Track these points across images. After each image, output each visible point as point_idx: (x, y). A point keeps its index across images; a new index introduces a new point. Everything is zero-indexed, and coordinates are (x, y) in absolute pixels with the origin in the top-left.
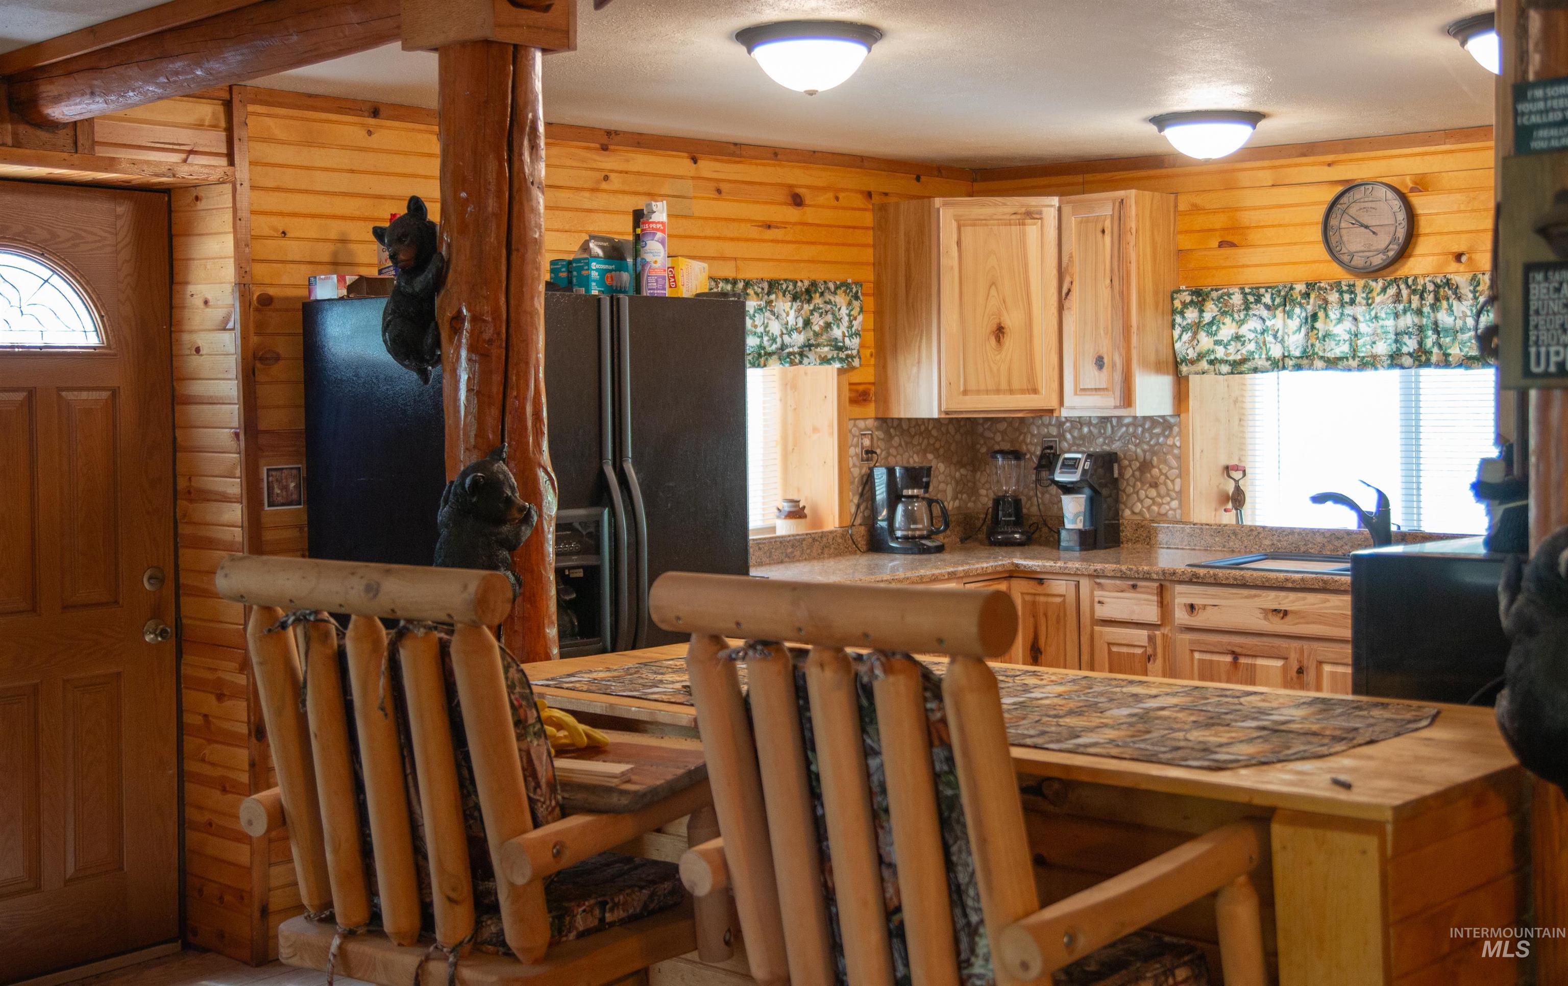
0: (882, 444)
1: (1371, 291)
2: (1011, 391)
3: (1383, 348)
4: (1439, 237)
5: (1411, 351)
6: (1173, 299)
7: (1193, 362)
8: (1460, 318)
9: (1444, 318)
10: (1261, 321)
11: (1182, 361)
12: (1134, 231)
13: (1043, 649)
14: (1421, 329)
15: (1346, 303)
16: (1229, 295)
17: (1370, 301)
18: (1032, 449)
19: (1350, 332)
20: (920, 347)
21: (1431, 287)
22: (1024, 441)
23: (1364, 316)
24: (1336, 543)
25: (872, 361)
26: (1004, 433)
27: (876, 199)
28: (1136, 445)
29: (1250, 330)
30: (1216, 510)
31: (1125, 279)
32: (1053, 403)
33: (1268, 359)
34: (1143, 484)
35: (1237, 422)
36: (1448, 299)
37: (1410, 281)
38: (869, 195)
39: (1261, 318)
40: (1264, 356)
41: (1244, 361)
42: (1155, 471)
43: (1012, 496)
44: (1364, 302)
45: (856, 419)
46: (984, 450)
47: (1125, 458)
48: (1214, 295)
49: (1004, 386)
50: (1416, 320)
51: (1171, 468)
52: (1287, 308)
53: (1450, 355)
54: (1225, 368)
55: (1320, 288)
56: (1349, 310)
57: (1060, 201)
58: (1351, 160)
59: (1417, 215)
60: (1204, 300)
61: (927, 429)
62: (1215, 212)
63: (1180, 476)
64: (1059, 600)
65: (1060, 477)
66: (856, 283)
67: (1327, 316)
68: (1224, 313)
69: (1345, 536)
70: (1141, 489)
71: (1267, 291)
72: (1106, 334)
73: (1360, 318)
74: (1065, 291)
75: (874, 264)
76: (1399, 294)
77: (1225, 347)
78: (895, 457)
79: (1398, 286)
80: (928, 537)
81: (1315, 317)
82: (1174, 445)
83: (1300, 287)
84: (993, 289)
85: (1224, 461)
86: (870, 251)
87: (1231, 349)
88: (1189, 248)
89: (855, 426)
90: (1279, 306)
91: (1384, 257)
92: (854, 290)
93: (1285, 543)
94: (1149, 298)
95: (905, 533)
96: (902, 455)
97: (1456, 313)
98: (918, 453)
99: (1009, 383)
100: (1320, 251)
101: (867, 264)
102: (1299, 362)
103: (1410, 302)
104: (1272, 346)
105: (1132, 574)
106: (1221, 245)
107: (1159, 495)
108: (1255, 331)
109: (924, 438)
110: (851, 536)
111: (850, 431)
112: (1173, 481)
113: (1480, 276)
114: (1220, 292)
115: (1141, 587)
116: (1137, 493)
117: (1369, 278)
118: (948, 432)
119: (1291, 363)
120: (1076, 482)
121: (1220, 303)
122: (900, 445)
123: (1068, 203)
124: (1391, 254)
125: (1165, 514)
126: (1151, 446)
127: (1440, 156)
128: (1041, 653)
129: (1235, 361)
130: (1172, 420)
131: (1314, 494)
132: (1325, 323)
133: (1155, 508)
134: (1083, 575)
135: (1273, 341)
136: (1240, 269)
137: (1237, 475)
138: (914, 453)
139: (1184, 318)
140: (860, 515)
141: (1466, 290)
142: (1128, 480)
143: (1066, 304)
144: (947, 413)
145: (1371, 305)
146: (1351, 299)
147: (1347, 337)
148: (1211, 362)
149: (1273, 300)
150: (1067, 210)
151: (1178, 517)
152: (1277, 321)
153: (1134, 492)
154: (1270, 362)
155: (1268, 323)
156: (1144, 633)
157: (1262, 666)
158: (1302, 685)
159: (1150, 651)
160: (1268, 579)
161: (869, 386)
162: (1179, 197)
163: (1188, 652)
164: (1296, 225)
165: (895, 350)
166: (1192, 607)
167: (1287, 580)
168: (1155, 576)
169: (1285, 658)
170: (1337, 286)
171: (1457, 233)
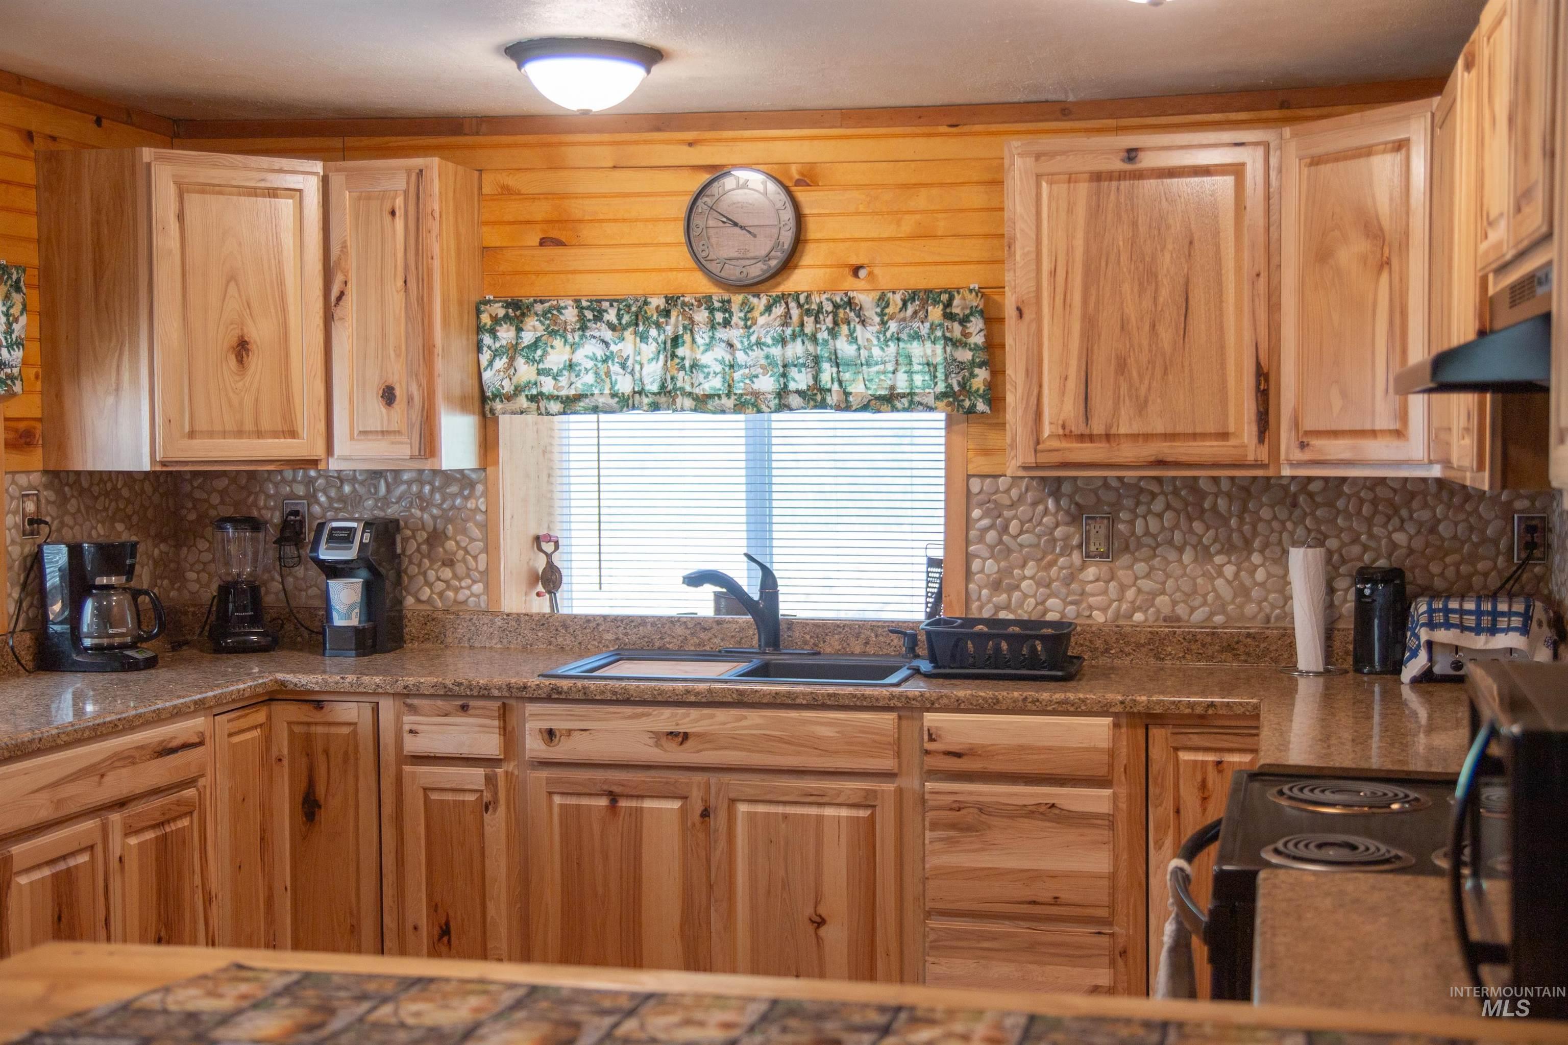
0: (53, 510)
1: (751, 310)
2: (259, 434)
3: (767, 384)
4: (831, 244)
5: (805, 387)
6: (478, 312)
7: (509, 398)
8: (865, 347)
9: (845, 348)
10: (603, 346)
11: (493, 396)
12: (437, 215)
13: (322, 802)
14: (817, 360)
15: (719, 324)
16: (559, 309)
17: (749, 323)
18: (267, 515)
19: (722, 362)
20: (118, 367)
21: (828, 307)
22: (255, 504)
23: (742, 342)
24: (702, 635)
25: (38, 386)
26: (223, 493)
27: (39, 143)
28: (422, 509)
30: (526, 594)
31: (425, 281)
32: (319, 451)
33: (614, 395)
34: (432, 561)
35: (545, 479)
36: (849, 324)
37: (802, 299)
38: (30, 136)
39: (603, 341)
40: (607, 391)
41: (579, 397)
42: (451, 545)
43: (248, 582)
44: (742, 323)
45: (14, 473)
46: (192, 518)
47: (407, 527)
48: (539, 308)
49: (249, 426)
50: (811, 348)
51: (472, 540)
52: (641, 328)
53: (850, 393)
54: (555, 407)
55: (684, 304)
56: (721, 333)
57: (325, 168)
58: (719, 140)
59: (805, 216)
60: (524, 315)
61: (115, 488)
62: (533, 198)
63: (486, 550)
64: (345, 730)
65: (326, 554)
66: (17, 268)
67: (693, 340)
68: (553, 333)
69: (714, 626)
70: (430, 568)
71: (611, 305)
72: (398, 356)
73: (738, 345)
74: (334, 294)
75: (39, 241)
76: (787, 315)
77: (555, 378)
78: (72, 528)
79: (787, 304)
80: (133, 646)
81: (676, 341)
82: (477, 509)
83: (657, 302)
84: (232, 287)
85: (534, 531)
86: (34, 221)
87: (563, 381)
88: (498, 244)
89: (14, 482)
90: (628, 325)
91: (765, 267)
92: (15, 277)
93: (634, 637)
94: (454, 310)
95: (96, 641)
96: (81, 526)
97: (860, 342)
98: (103, 523)
99: (256, 423)
100: (682, 257)
101: (30, 240)
102: (657, 399)
103: (802, 325)
104: (619, 378)
105: (462, 690)
106: (543, 242)
107: (455, 576)
108: (594, 358)
109: (111, 501)
110: (12, 648)
111: (7, 490)
112: (475, 558)
113: (890, 295)
114: (547, 305)
115: (474, 708)
116: (425, 574)
117: (749, 293)
118: (143, 491)
119: (646, 401)
120: (352, 561)
121: (546, 319)
122: (79, 510)
123: (337, 170)
124: (773, 263)
125: (465, 602)
126: (444, 510)
127: (833, 142)
128: (320, 807)
129: (568, 397)
130: (474, 476)
131: (687, 572)
132: (692, 350)
133: (450, 594)
134: (387, 694)
135: (621, 371)
136: (570, 276)
137: (549, 547)
138: (98, 522)
139: (495, 338)
140: (23, 616)
141: (871, 313)
142: (410, 557)
143: (338, 313)
144: (163, 464)
145: (750, 327)
146: (725, 319)
147: (718, 368)
148: (532, 399)
149: (619, 317)
150: (337, 180)
151: (483, 605)
152: (627, 345)
153: (419, 573)
154: (617, 399)
155: (613, 348)
156: (480, 772)
157: (652, 809)
158: (708, 832)
159: (487, 796)
160: (661, 692)
161: (33, 423)
162: (484, 176)
163: (544, 795)
164: (647, 220)
165: (76, 372)
166: (551, 733)
167: (688, 692)
168: (496, 693)
169: (684, 798)
170: (706, 301)
171: (855, 240)
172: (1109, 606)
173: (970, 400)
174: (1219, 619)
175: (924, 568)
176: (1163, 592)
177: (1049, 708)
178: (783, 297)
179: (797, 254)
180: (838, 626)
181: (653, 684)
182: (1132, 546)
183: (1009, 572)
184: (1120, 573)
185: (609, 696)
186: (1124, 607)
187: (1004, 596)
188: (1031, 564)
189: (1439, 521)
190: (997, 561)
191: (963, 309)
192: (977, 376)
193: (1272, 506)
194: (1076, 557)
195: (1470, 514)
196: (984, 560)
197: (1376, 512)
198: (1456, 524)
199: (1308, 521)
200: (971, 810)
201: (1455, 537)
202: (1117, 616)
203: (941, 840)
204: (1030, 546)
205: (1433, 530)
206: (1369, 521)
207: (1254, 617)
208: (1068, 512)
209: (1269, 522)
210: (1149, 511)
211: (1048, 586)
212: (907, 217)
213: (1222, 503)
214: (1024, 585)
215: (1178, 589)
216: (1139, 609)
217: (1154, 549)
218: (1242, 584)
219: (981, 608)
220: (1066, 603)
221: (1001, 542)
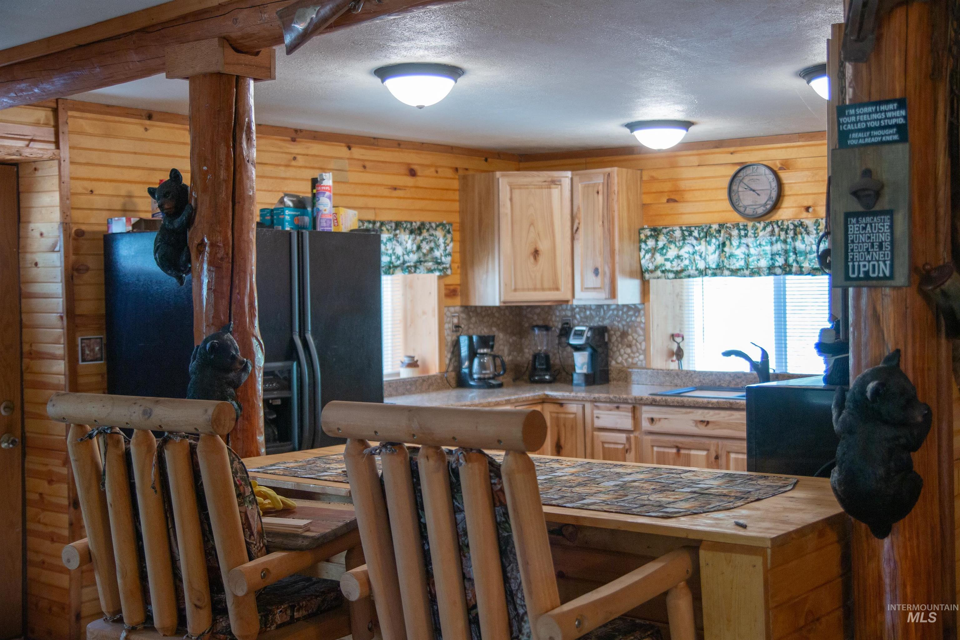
0: (465, 322)
1: (757, 229)
2: (543, 289)
3: (764, 263)
5: (781, 265)
6: (640, 233)
7: (652, 272)
8: (809, 245)
9: (799, 245)
10: (692, 247)
11: (646, 271)
12: (616, 192)
13: (563, 446)
14: (786, 252)
15: (742, 236)
16: (673, 231)
17: (756, 235)
18: (556, 324)
20: (487, 263)
21: (791, 227)
22: (551, 320)
23: (753, 244)
24: (737, 380)
25: (459, 271)
26: (539, 314)
27: (461, 172)
28: (619, 322)
29: (686, 252)
30: (666, 361)
31: (611, 222)
32: (568, 296)
33: (697, 269)
34: (623, 345)
35: (678, 308)
36: (801, 234)
37: (780, 223)
38: (456, 170)
39: (692, 245)
40: (694, 268)
41: (682, 271)
42: (630, 338)
43: (544, 353)
44: (753, 235)
45: (449, 307)
46: (527, 325)
47: (612, 330)
48: (665, 231)
49: (539, 286)
50: (783, 246)
51: (639, 335)
52: (708, 239)
53: (803, 267)
54: (671, 275)
55: (727, 227)
56: (744, 240)
57: (572, 175)
58: (744, 151)
60: (658, 234)
61: (492, 313)
62: (664, 181)
63: (645, 340)
64: (572, 416)
65: (573, 341)
66: (449, 224)
67: (731, 244)
68: (670, 242)
70: (622, 348)
71: (695, 229)
72: (600, 254)
73: (751, 245)
74: (575, 228)
75: (459, 212)
76: (773, 230)
77: (671, 263)
78: (473, 329)
79: (773, 226)
80: (493, 378)
81: (724, 244)
82: (641, 322)
83: (715, 227)
84: (532, 229)
85: (671, 331)
86: (457, 204)
87: (675, 263)
88: (649, 203)
89: (448, 310)
90: (703, 238)
91: (764, 209)
92: (447, 228)
93: (707, 381)
94: (626, 234)
95: (479, 376)
96: (476, 328)
97: (806, 242)
99: (542, 284)
100: (727, 205)
101: (456, 212)
102: (715, 271)
103: (779, 236)
104: (699, 262)
105: (617, 400)
106: (669, 201)
107: (632, 352)
108: (689, 253)
109: (490, 318)
110: (446, 378)
111: (445, 314)
112: (640, 344)
113: (820, 220)
114: (668, 229)
115: (622, 408)
116: (619, 351)
117: (755, 221)
118: (505, 314)
119: (710, 272)
120: (583, 345)
121: (668, 235)
122: (476, 322)
123: (577, 175)
124: (768, 207)
125: (636, 364)
126: (627, 322)
127: (796, 149)
128: (562, 448)
129: (677, 271)
130: (640, 307)
131: (724, 351)
132: (730, 248)
133: (630, 360)
134: (586, 401)
135: (700, 259)
136: (680, 216)
137: (678, 339)
138: (484, 327)
139: (646, 245)
140: (452, 366)
141: (812, 229)
142: (613, 343)
143: (576, 236)
144: (504, 302)
145: (757, 237)
146: (745, 234)
147: (743, 256)
148: (663, 272)
149: (699, 234)
150: (576, 179)
151: (644, 365)
152: (702, 247)
153: (617, 351)
154: (697, 272)
155: (697, 248)
156: (623, 436)
157: (694, 455)
158: (718, 466)
159: (627, 446)
160: (697, 403)
161: (456, 286)
162: (643, 172)
163: (650, 447)
164: (712, 189)
165: (472, 264)
166: (652, 420)
167: (708, 403)
168: (630, 401)
169: (708, 450)
170: (737, 226)
171: (807, 194)
178: (771, 223)
179: (780, 202)
181: (694, 399)
185: (676, 404)
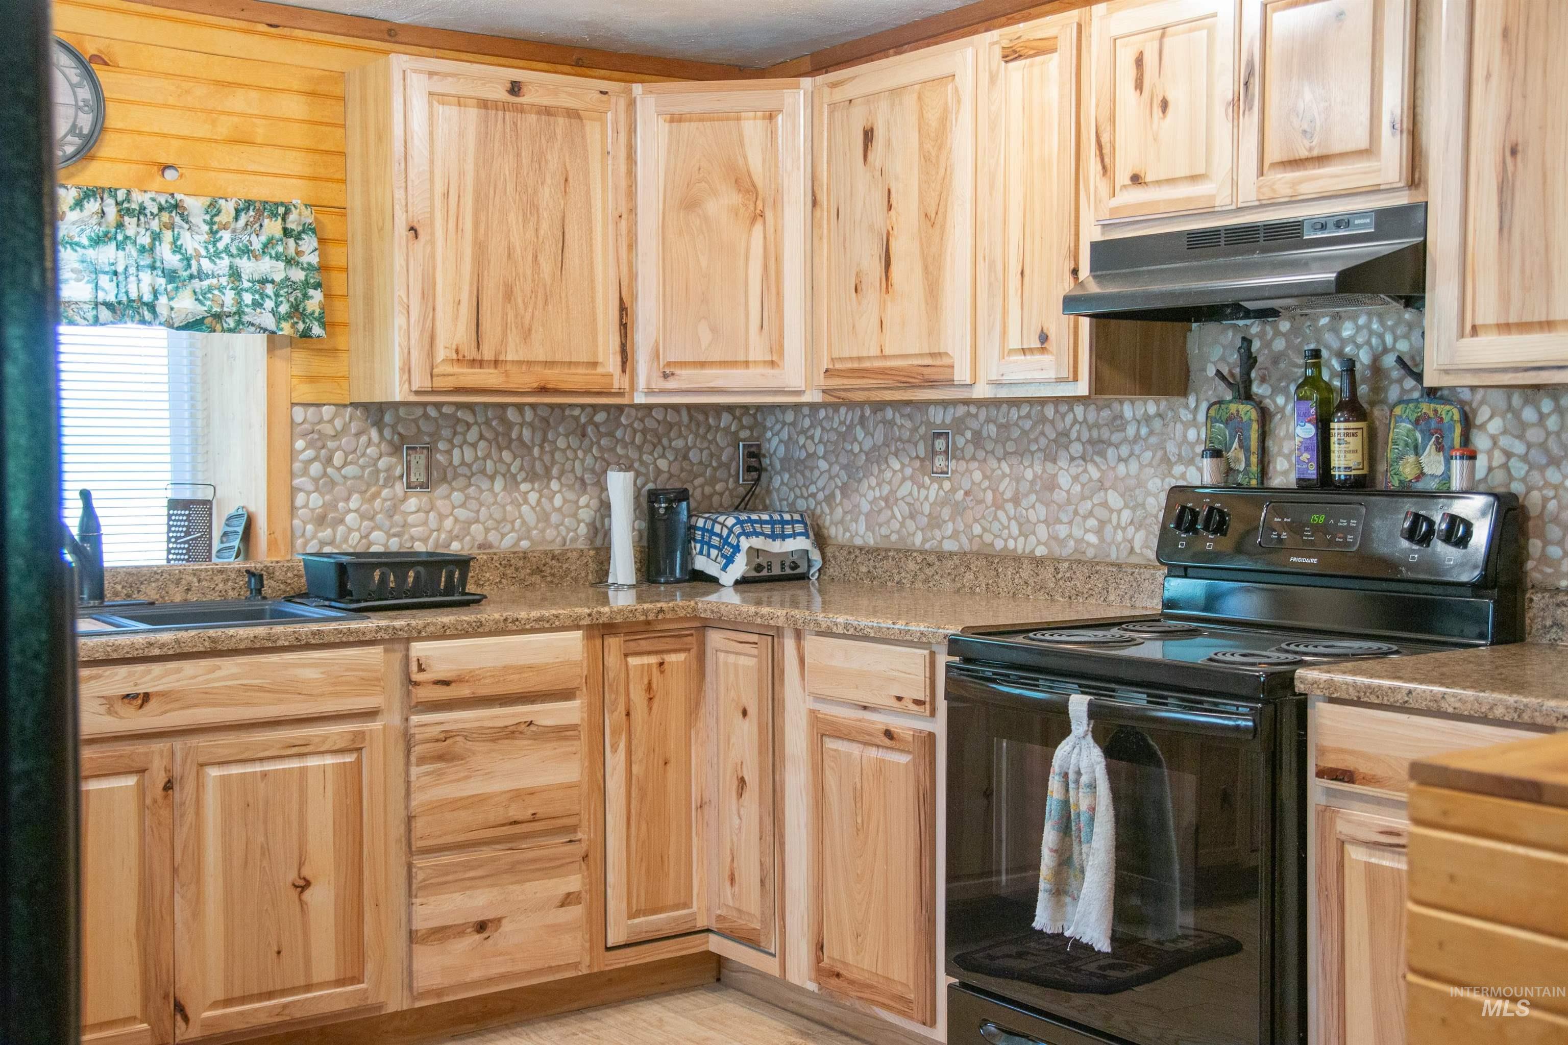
3: (85, 292)
4: (133, 137)
8: (191, 258)
21: (152, 208)
36: (174, 229)
37: (121, 195)
59: (105, 99)
76: (103, 212)
79: (101, 199)
103: (120, 225)
113: (222, 202)
141: (198, 218)
157: (100, 791)
158: (172, 807)
169: (142, 771)
171: (165, 136)
172: (429, 536)
173: (304, 322)
174: (525, 544)
175: (165, 511)
176: (477, 521)
177: (528, 627)
178: (97, 190)
179: (96, 142)
180: (156, 573)
182: (450, 475)
183: (333, 506)
184: (439, 503)
186: (443, 536)
187: (329, 531)
188: (355, 496)
189: (690, 449)
190: (322, 494)
191: (299, 224)
192: (312, 297)
193: (567, 436)
194: (400, 488)
195: (710, 442)
196: (308, 493)
197: (645, 441)
198: (701, 451)
199: (594, 450)
200: (458, 738)
201: (701, 463)
202: (437, 545)
203: (428, 774)
204: (354, 478)
205: (686, 457)
206: (640, 448)
207: (553, 541)
208: (391, 442)
209: (564, 451)
210: (465, 442)
211: (372, 519)
212: (222, 117)
213: (526, 434)
214: (350, 518)
215: (491, 516)
216: (457, 537)
217: (469, 478)
218: (543, 509)
219: (305, 544)
220: (390, 536)
221: (325, 474)
